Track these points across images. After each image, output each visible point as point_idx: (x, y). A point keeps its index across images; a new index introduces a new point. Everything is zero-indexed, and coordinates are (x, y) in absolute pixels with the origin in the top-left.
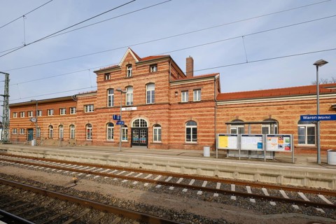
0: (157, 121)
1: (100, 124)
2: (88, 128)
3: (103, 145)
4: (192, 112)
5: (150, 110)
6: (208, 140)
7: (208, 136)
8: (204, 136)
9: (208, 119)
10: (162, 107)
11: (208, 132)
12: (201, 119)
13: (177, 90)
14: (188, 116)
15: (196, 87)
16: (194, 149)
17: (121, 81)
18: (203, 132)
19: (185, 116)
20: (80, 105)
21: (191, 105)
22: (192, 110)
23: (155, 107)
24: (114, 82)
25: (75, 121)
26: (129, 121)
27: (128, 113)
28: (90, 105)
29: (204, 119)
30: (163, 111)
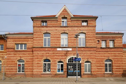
0: (88, 59)
1: (37, 60)
2: (18, 63)
3: (41, 77)
4: (109, 54)
5: (82, 51)
6: (120, 71)
7: (120, 69)
8: (117, 69)
9: (119, 59)
10: (92, 49)
11: (119, 66)
12: (115, 58)
13: (99, 39)
14: (107, 56)
15: (111, 39)
16: (111, 77)
17: (57, 28)
18: (116, 66)
19: (105, 56)
20: (10, 43)
21: (108, 50)
22: (109, 52)
23: (87, 49)
24: (50, 28)
25: (3, 57)
26: (65, 58)
27: (64, 52)
28: (22, 44)
29: (117, 59)
30: (92, 52)
